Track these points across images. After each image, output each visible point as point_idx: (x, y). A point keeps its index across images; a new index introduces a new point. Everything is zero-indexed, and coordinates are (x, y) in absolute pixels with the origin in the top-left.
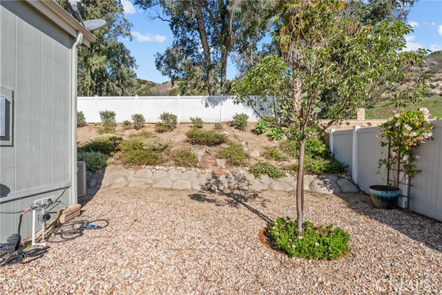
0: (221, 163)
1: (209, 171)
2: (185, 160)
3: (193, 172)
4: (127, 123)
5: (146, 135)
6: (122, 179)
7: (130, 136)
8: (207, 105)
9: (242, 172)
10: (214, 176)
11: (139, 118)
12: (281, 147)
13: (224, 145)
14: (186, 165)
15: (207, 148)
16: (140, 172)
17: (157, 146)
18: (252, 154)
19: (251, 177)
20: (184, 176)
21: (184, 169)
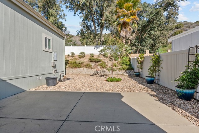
0: (99, 67)
1: (95, 70)
2: (89, 67)
3: (91, 70)
4: (69, 55)
5: (76, 59)
6: (71, 72)
7: (71, 60)
8: (95, 49)
9: (105, 70)
10: (97, 71)
11: (73, 54)
12: (118, 63)
13: (100, 62)
14: (89, 68)
15: (95, 63)
16: (76, 70)
17: (80, 62)
18: (108, 65)
19: (107, 71)
20: (89, 71)
21: (88, 69)
